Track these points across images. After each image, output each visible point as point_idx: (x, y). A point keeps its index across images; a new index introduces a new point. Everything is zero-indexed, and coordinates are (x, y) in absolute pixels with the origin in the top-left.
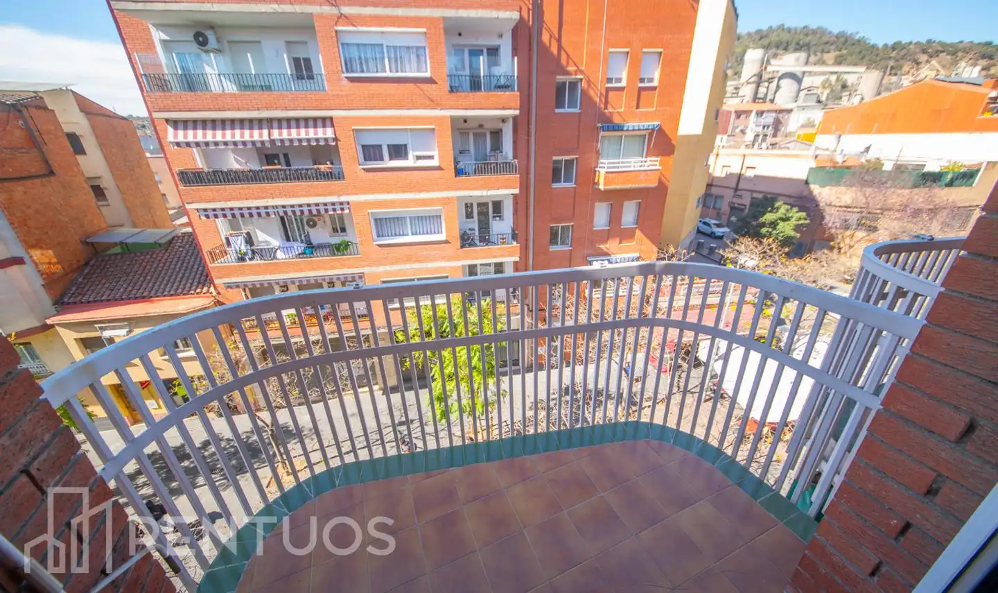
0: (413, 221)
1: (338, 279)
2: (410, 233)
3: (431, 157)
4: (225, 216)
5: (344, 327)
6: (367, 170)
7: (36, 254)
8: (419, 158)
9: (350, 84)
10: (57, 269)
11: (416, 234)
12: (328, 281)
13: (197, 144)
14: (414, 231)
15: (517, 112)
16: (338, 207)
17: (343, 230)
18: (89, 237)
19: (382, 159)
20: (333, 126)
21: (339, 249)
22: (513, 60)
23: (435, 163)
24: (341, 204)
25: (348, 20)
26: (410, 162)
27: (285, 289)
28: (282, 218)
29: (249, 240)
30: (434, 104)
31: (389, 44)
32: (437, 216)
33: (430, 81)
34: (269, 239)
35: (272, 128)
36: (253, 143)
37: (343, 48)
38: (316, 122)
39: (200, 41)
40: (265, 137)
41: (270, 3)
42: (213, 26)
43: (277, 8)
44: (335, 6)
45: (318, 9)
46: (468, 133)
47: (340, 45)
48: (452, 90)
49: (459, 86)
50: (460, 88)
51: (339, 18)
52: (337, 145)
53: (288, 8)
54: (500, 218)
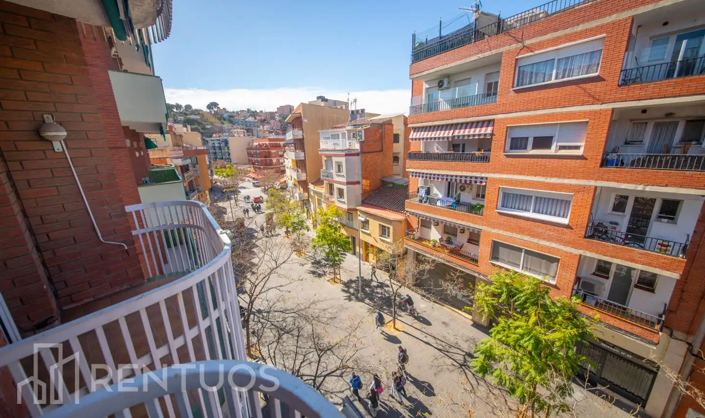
0: (538, 201)
1: (469, 229)
2: (532, 210)
3: (577, 148)
4: (423, 177)
6: (508, 156)
7: (364, 181)
8: (563, 148)
9: (516, 95)
10: (368, 188)
11: (539, 212)
12: (462, 228)
14: (537, 209)
16: (479, 180)
17: (483, 196)
18: (383, 178)
19: (525, 148)
20: (493, 125)
21: (473, 209)
23: (579, 152)
24: (482, 178)
25: (529, 49)
26: (552, 151)
27: (437, 224)
28: (449, 183)
29: (428, 192)
30: (596, 100)
31: (561, 57)
32: (566, 201)
33: (598, 79)
34: (438, 193)
35: (456, 129)
36: (443, 138)
37: (519, 70)
38: (483, 123)
39: (440, 85)
40: (450, 135)
41: (478, 54)
42: (448, 76)
43: (481, 56)
44: (521, 42)
45: (507, 48)
46: (646, 123)
47: (517, 68)
48: (625, 83)
49: (636, 79)
50: (638, 80)
51: (521, 49)
52: (492, 138)
53: (487, 54)
54: (670, 221)
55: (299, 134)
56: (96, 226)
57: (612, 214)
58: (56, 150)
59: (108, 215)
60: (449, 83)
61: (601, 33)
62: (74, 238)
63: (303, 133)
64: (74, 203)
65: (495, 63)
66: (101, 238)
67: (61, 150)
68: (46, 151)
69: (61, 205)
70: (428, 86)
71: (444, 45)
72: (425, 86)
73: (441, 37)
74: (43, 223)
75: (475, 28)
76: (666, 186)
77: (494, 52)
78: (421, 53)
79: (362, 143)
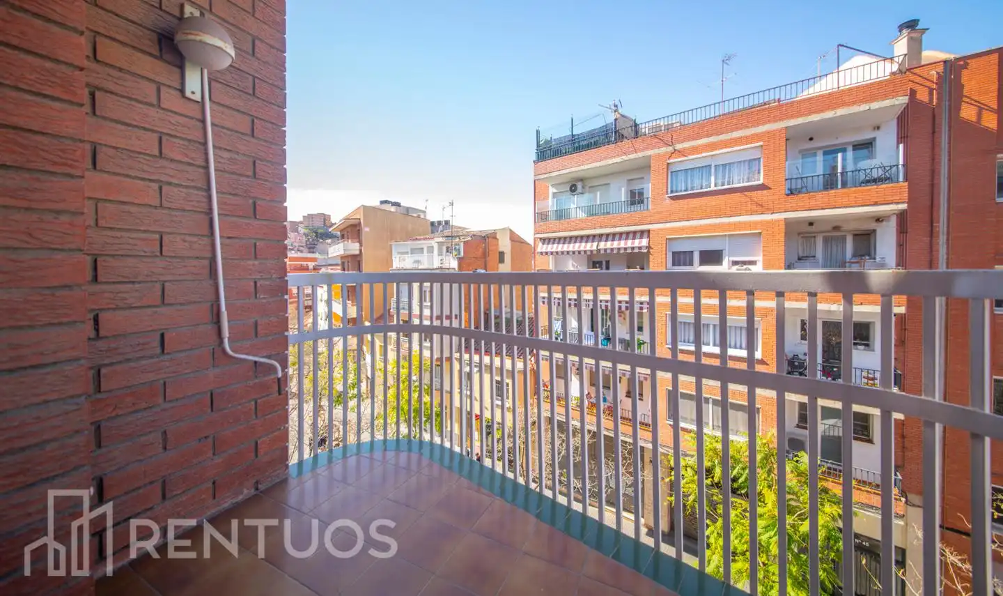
2: (711, 343)
3: (754, 263)
5: (621, 428)
8: (735, 263)
9: (672, 202)
13: (552, 253)
14: (717, 342)
15: (904, 206)
17: (640, 328)
19: (691, 264)
20: (649, 237)
22: (898, 147)
23: (757, 268)
24: (642, 303)
25: (681, 153)
26: (724, 268)
28: (592, 311)
30: (763, 208)
31: (717, 163)
33: (763, 187)
35: (601, 241)
36: (585, 252)
37: (672, 175)
38: (635, 234)
39: (573, 189)
40: (594, 248)
41: (621, 155)
42: (582, 180)
43: (625, 158)
44: (671, 146)
45: (656, 151)
46: (815, 237)
47: (669, 174)
48: (791, 192)
49: (802, 188)
50: (804, 190)
51: (672, 153)
52: (649, 252)
53: (632, 156)
54: (867, 348)
55: (354, 248)
56: (223, 308)
57: (801, 343)
58: (188, 94)
59: (252, 284)
60: (583, 187)
61: (758, 141)
62: (162, 336)
63: (361, 246)
64: (188, 238)
65: (644, 167)
66: (226, 341)
67: (198, 97)
68: (163, 89)
69: (157, 236)
70: (555, 191)
71: (578, 144)
72: (552, 190)
73: (573, 136)
74: (95, 279)
75: (615, 128)
76: (861, 304)
77: (640, 154)
78: (547, 152)
79: (460, 260)
